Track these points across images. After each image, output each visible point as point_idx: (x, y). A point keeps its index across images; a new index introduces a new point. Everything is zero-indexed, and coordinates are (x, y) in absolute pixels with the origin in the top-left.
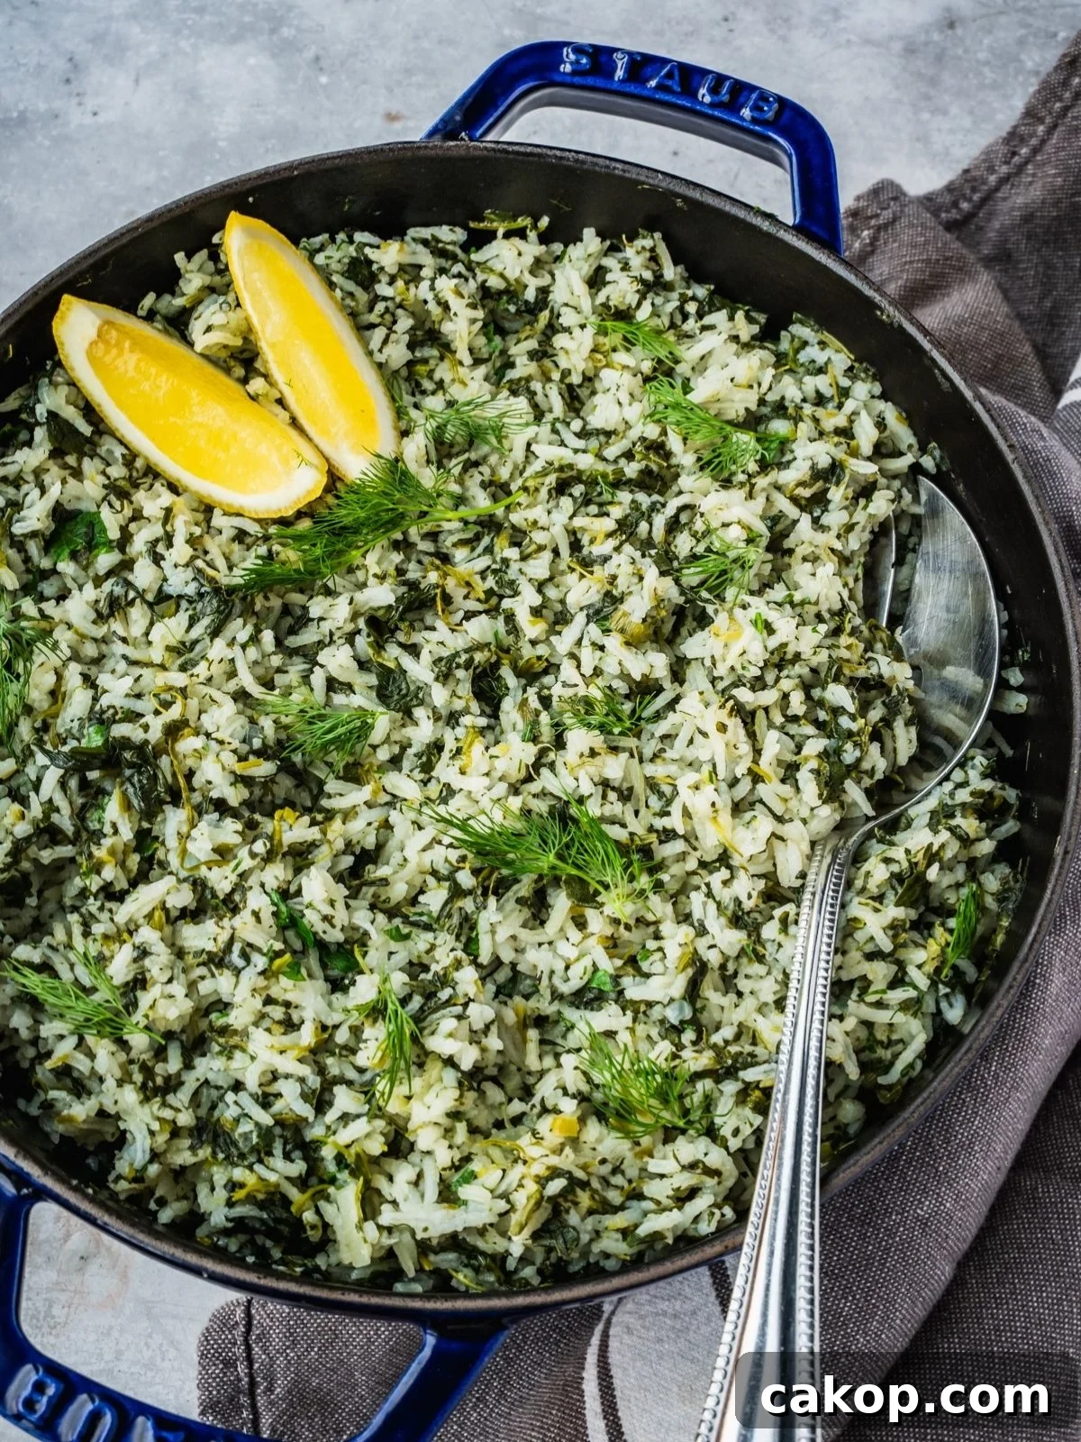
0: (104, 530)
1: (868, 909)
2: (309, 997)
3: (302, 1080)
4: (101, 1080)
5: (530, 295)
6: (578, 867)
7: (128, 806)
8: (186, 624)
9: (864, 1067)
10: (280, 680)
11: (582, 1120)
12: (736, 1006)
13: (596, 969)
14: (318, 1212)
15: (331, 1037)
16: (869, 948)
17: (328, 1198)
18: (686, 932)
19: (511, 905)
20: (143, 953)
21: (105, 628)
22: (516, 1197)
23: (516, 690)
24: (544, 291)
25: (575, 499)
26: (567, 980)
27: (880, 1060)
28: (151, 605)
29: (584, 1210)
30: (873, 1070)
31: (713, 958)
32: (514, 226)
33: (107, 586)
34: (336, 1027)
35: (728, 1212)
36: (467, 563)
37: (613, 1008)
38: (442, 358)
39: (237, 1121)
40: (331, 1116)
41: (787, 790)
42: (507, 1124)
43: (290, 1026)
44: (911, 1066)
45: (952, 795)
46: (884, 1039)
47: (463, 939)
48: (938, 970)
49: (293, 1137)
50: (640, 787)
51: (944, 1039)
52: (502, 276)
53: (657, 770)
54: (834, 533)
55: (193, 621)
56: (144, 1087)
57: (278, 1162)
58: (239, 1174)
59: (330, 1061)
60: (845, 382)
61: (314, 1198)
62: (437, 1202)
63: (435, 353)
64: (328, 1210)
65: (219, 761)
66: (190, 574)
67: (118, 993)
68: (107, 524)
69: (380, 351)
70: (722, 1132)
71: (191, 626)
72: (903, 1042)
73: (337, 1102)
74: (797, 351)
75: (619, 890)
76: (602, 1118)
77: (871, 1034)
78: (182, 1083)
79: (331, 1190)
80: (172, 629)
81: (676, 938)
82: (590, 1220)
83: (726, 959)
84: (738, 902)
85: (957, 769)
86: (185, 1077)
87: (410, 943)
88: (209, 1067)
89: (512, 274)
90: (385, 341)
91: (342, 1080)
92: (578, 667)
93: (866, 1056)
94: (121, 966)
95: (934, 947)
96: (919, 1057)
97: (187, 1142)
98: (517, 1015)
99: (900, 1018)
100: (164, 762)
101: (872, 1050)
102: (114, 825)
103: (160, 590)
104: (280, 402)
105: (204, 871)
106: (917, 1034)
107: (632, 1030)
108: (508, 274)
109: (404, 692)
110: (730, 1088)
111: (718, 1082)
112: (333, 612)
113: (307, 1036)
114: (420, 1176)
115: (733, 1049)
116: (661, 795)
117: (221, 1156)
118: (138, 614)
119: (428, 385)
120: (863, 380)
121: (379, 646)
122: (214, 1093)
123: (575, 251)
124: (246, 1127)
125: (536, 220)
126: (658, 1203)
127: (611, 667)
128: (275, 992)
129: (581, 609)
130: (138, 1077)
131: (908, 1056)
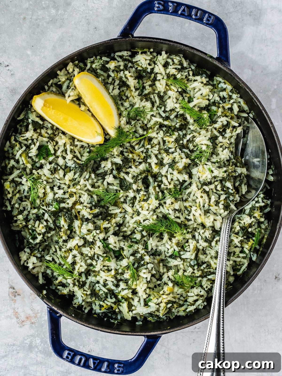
0: (50, 151)
1: (235, 237)
2: (112, 264)
3: (113, 282)
4: (69, 284)
5: (149, 70)
6: (170, 230)
7: (65, 221)
8: (73, 175)
9: (234, 270)
10: (96, 184)
11: (173, 286)
12: (206, 257)
13: (175, 250)
14: (119, 309)
15: (118, 271)
16: (235, 246)
17: (120, 305)
18: (194, 242)
19: (155, 238)
20: (75, 256)
21: (54, 176)
22: (161, 305)
23: (152, 182)
24: (152, 69)
25: (164, 131)
26: (168, 253)
27: (238, 268)
28: (64, 170)
29: (175, 308)
30: (236, 271)
31: (201, 248)
32: (143, 51)
33: (53, 165)
34: (119, 269)
35: (205, 303)
36: (138, 150)
37: (179, 259)
38: (127, 90)
39: (99, 290)
40: (120, 289)
41: (217, 208)
42: (157, 286)
43: (109, 270)
44: (245, 269)
45: (255, 204)
46: (239, 264)
47: (145, 246)
48: (251, 249)
49: (112, 293)
50: (183, 208)
51: (251, 264)
52: (141, 67)
53: (187, 204)
54: (227, 139)
55: (75, 174)
56: (79, 286)
57: (109, 299)
58: (102, 303)
59: (118, 276)
60: (231, 94)
61: (118, 306)
62: (144, 306)
63: (125, 88)
64: (121, 308)
65: (86, 211)
66: (73, 162)
67: (70, 266)
68: (50, 149)
69: (112, 92)
70: (204, 287)
71: (74, 175)
72: (243, 264)
73: (121, 286)
74: (218, 84)
75: (179, 233)
76: (178, 285)
77: (236, 263)
78: (86, 283)
79: (121, 304)
80: (70, 175)
81: (192, 244)
82: (177, 310)
83: (204, 248)
84: (206, 237)
85: (256, 198)
86: (86, 281)
87: (133, 247)
88: (92, 279)
89: (144, 66)
90: (113, 89)
91: (121, 280)
92: (167, 179)
93: (235, 268)
94: (70, 260)
95: (250, 244)
96: (246, 267)
97: (89, 297)
98: (157, 261)
99: (242, 260)
100: (73, 211)
101: (236, 266)
102: (63, 226)
103: (66, 165)
104: (89, 110)
105: (85, 236)
106: (246, 263)
107: (183, 264)
108: (143, 66)
109: (126, 185)
110: (205, 279)
111: (202, 278)
112: (107, 165)
113: (113, 273)
114: (139, 299)
115: (206, 270)
116: (188, 211)
117: (97, 299)
118: (61, 172)
119: (124, 98)
120: (235, 94)
121: (119, 173)
122: (93, 284)
123: (160, 58)
124: (101, 292)
125: (149, 49)
126: (190, 303)
127: (175, 179)
128: (105, 264)
129: (167, 164)
130: (77, 283)
131: (244, 267)
